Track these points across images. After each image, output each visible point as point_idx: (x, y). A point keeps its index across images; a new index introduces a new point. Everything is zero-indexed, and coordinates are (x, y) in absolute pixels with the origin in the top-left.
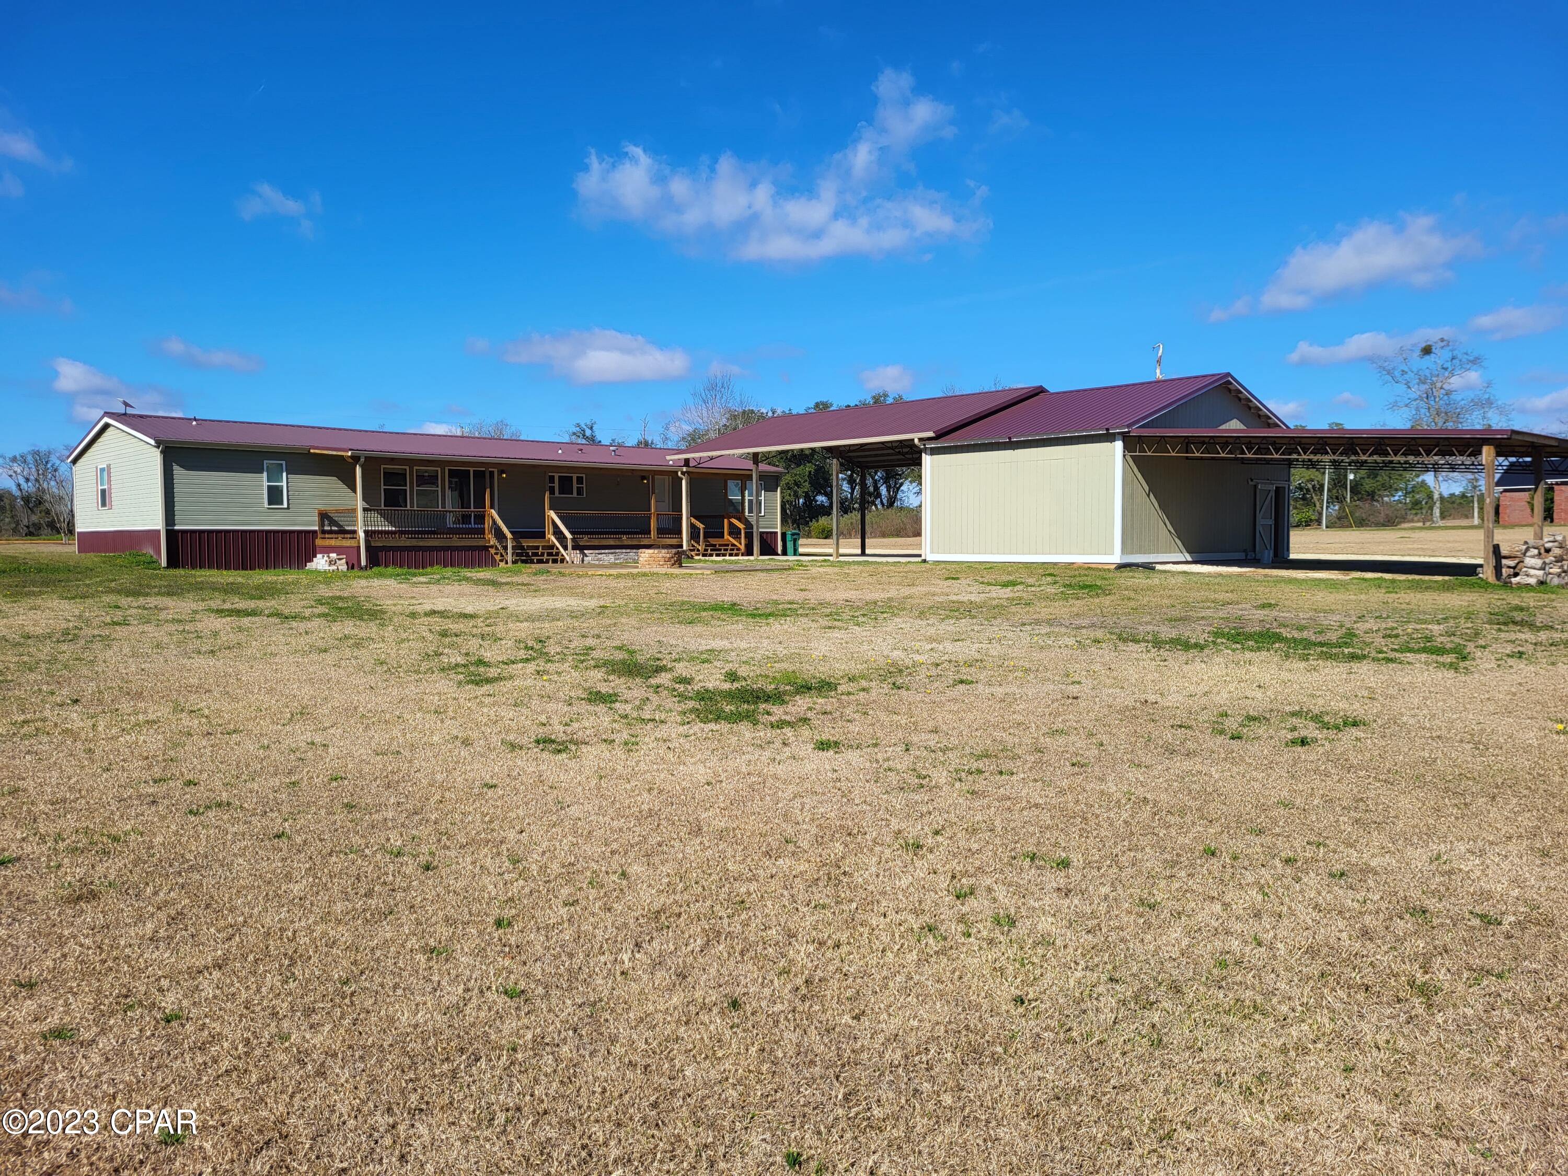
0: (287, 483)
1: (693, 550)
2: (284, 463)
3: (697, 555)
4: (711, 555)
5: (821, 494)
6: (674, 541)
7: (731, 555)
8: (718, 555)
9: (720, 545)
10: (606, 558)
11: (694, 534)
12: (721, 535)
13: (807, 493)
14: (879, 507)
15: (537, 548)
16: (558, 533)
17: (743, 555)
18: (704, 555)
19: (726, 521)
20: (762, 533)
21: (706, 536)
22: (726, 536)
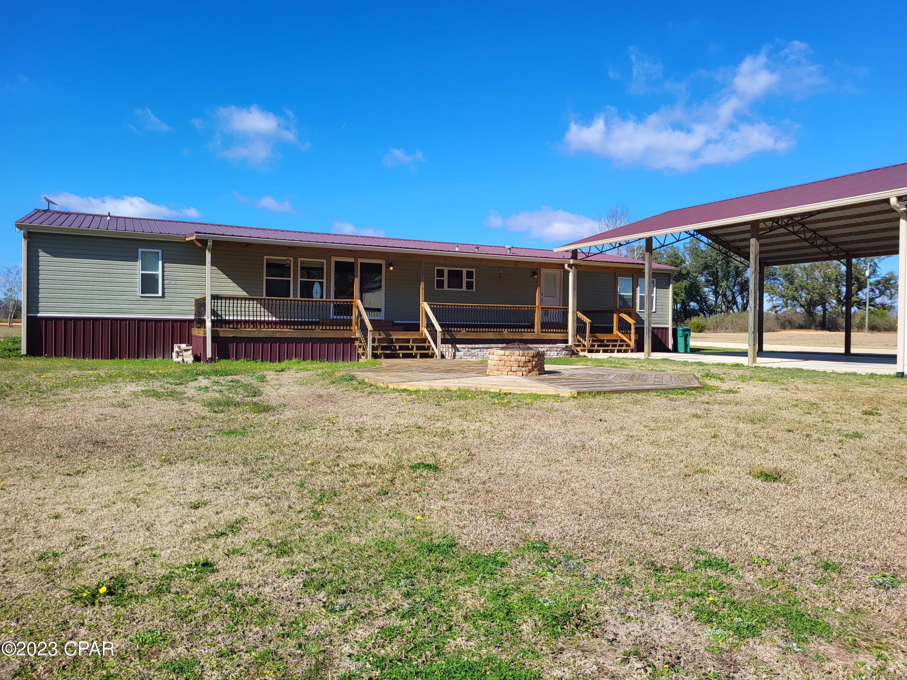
0: (163, 271)
1: (579, 346)
2: (160, 251)
3: (583, 351)
4: (598, 351)
5: (693, 301)
6: (559, 336)
7: (619, 351)
8: (605, 351)
9: (608, 341)
10: (480, 353)
11: (580, 329)
12: (610, 330)
13: (683, 300)
14: (736, 311)
15: (408, 341)
16: (430, 325)
17: (632, 351)
18: (590, 351)
19: (615, 316)
20: (654, 328)
21: (593, 330)
22: (615, 331)
